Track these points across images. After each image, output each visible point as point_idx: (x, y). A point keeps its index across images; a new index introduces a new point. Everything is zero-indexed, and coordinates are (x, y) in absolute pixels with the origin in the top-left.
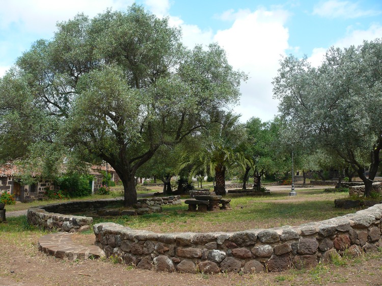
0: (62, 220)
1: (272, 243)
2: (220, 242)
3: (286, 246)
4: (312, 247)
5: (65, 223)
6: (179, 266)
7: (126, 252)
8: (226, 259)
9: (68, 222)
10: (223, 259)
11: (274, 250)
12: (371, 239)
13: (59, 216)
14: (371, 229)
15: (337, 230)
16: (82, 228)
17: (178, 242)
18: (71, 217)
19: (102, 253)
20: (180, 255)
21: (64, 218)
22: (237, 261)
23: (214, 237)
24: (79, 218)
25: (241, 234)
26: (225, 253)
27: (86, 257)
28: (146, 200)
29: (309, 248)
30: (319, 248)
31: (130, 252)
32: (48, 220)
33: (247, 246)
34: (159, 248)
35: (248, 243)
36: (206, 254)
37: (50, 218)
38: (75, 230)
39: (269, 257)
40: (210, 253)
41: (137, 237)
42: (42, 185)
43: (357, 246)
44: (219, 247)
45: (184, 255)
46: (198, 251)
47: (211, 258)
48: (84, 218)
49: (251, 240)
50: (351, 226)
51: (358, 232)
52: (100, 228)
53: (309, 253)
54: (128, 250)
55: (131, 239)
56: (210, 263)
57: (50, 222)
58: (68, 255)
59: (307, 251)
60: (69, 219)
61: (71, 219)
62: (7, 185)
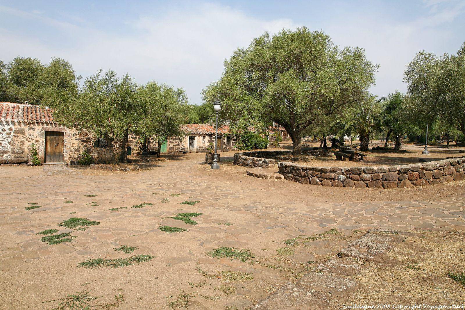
0: (257, 160)
1: (371, 174)
2: (343, 172)
3: (379, 176)
4: (394, 177)
5: (259, 162)
6: (322, 182)
7: (296, 176)
8: (346, 180)
9: (261, 162)
10: (345, 180)
11: (372, 177)
12: (434, 177)
13: (255, 158)
14: (435, 171)
15: (410, 170)
16: (269, 165)
17: (322, 171)
18: (263, 159)
19: (283, 177)
20: (323, 177)
21: (259, 159)
22: (352, 181)
23: (340, 169)
24: (267, 160)
25: (355, 168)
26: (346, 177)
27: (275, 178)
28: (307, 152)
29: (392, 178)
30: (398, 178)
31: (298, 176)
32: (249, 161)
33: (357, 174)
34: (313, 173)
35: (358, 173)
36: (336, 177)
37: (250, 159)
38: (265, 166)
39: (369, 181)
40: (338, 177)
41: (302, 168)
42: (234, 140)
43: (423, 180)
44: (343, 174)
45: (325, 177)
46: (333, 175)
47: (338, 179)
48: (271, 160)
49: (360, 171)
50: (421, 169)
51: (425, 172)
52: (281, 164)
53: (392, 180)
54: (297, 175)
55: (298, 169)
56: (338, 182)
57: (250, 162)
58: (265, 177)
59: (391, 179)
60: (262, 160)
61: (263, 160)
62: (213, 139)
